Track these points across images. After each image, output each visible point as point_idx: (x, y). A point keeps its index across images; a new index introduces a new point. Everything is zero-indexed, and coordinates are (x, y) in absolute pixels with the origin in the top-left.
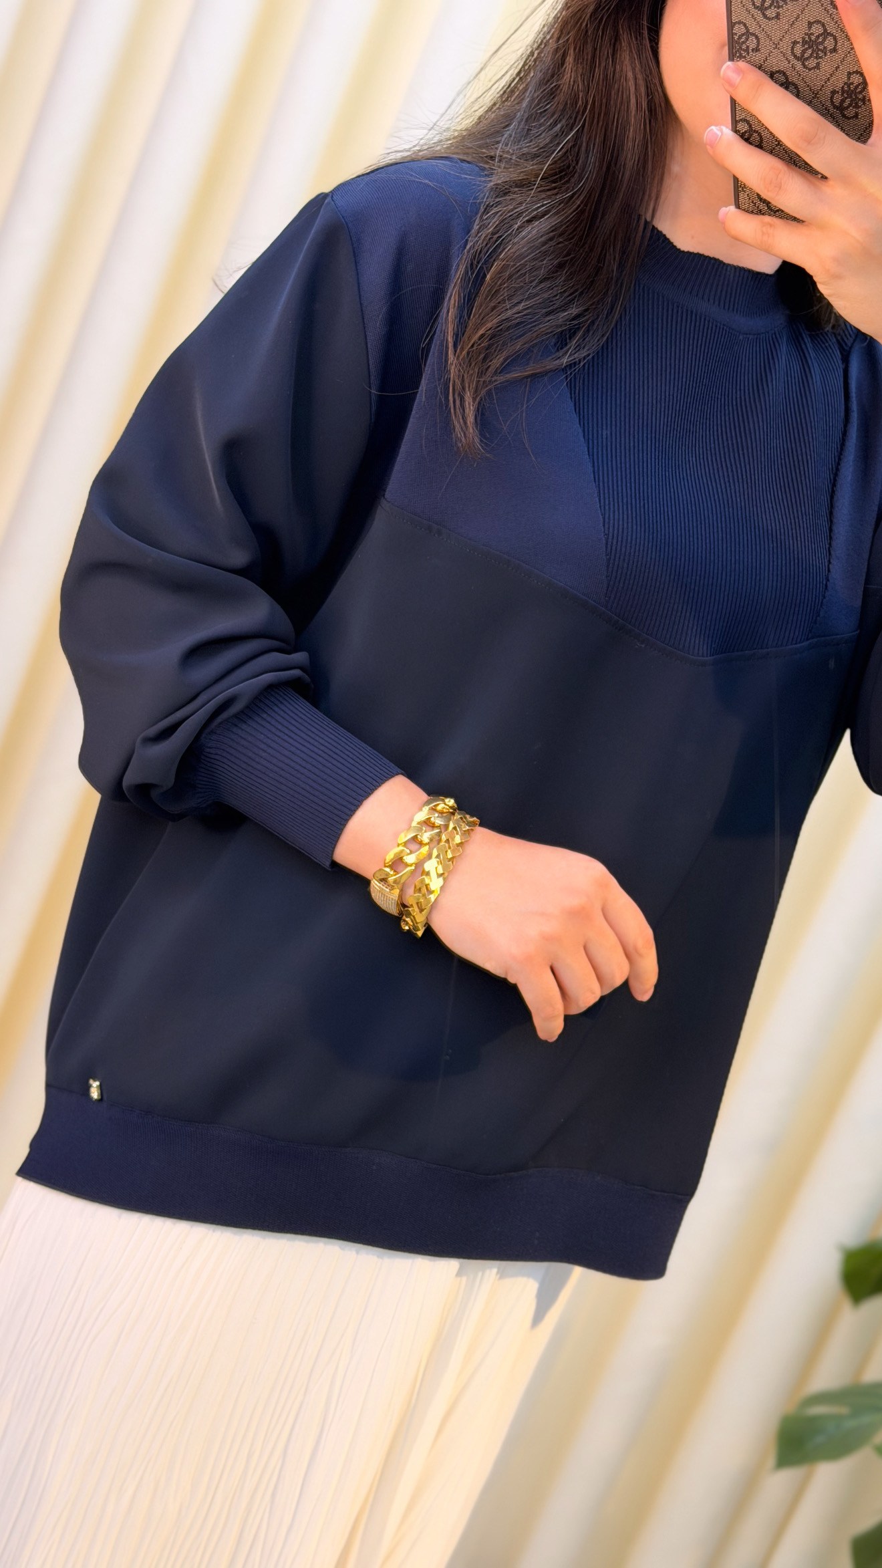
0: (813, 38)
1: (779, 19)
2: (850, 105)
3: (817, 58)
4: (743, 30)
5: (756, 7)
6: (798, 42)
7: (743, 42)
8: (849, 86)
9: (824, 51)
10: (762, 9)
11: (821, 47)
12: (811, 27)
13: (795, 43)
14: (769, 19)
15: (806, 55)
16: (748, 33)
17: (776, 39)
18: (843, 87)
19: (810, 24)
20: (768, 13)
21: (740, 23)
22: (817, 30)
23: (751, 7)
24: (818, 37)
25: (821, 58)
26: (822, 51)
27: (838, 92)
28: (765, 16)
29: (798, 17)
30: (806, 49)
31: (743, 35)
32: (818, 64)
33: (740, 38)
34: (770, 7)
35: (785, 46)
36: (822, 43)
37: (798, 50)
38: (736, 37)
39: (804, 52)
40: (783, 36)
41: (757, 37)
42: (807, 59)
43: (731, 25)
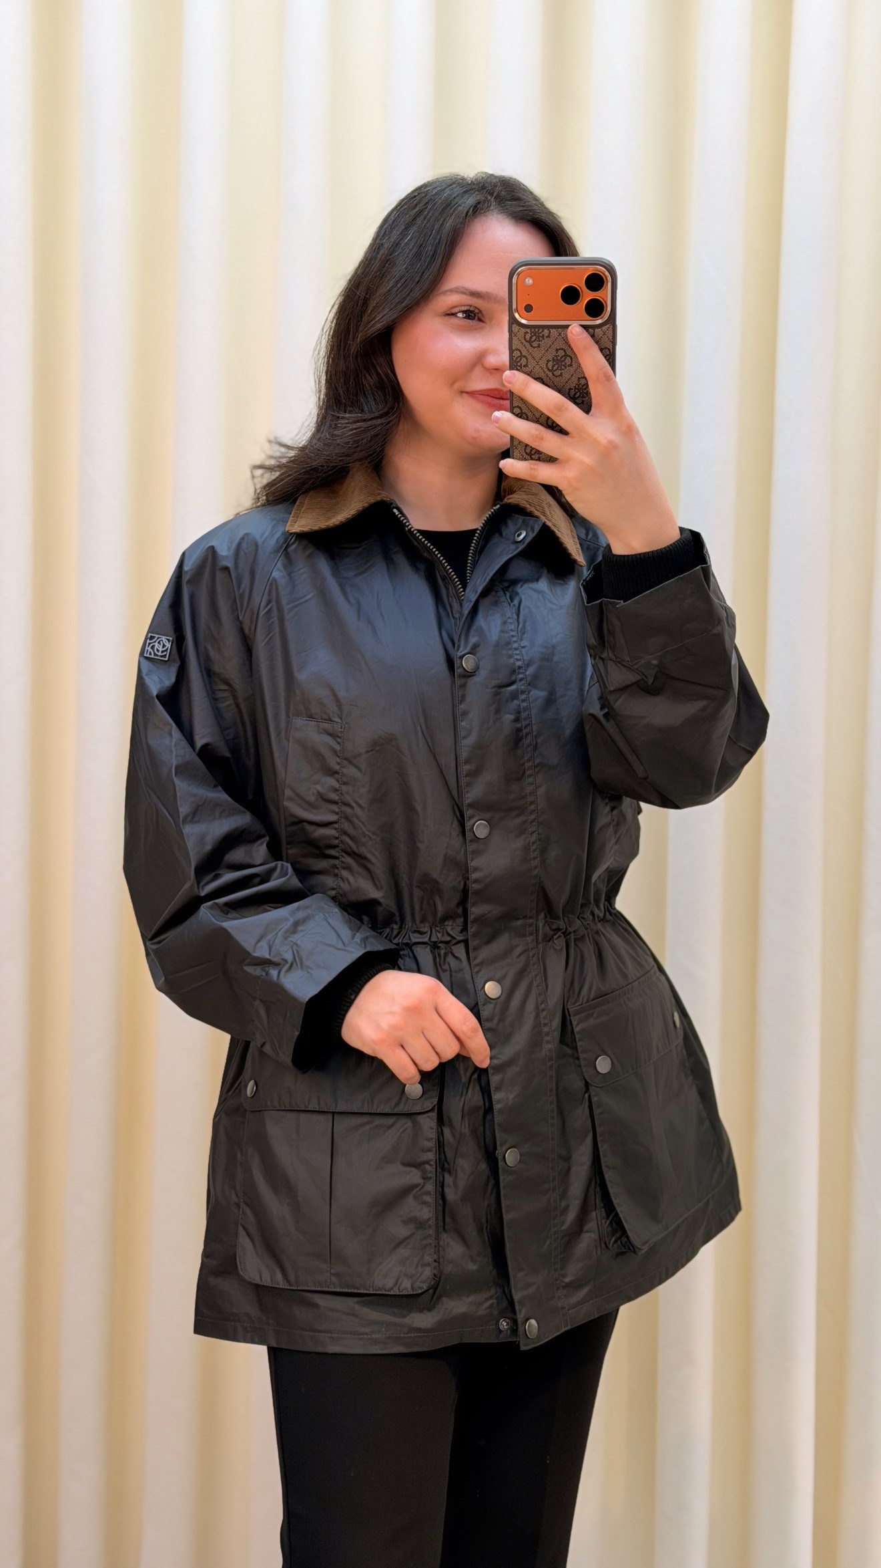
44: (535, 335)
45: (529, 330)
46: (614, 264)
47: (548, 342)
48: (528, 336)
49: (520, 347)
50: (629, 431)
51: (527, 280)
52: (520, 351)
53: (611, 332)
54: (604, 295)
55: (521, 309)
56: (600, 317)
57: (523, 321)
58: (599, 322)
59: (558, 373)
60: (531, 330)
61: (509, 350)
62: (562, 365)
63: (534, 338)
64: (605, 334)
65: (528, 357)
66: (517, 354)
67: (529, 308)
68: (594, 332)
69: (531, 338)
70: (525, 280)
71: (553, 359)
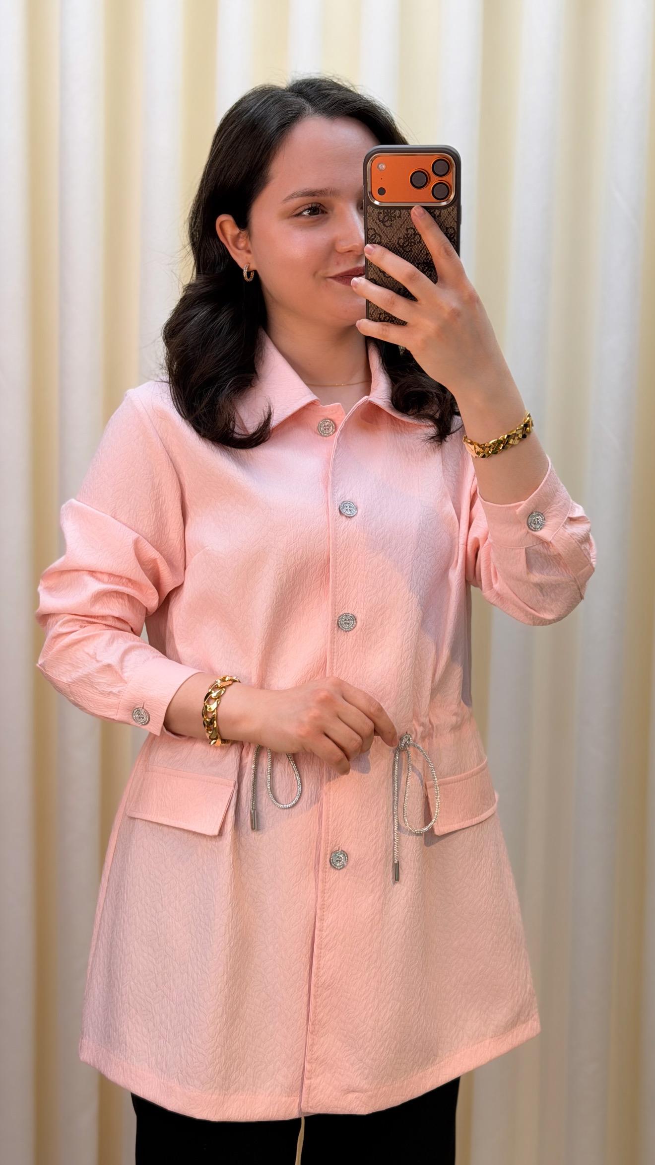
0: (409, 236)
1: (392, 227)
2: (427, 270)
3: (410, 246)
4: (373, 233)
5: (380, 221)
6: (401, 238)
7: (373, 239)
8: (426, 260)
9: (414, 242)
10: (383, 222)
11: (413, 241)
12: (407, 231)
13: (400, 238)
14: (387, 227)
15: (405, 245)
16: (376, 234)
17: (390, 236)
18: (424, 261)
19: (407, 229)
20: (386, 224)
21: (371, 229)
22: (411, 232)
23: (378, 221)
24: (411, 235)
25: (413, 246)
26: (413, 242)
27: (421, 264)
28: (384, 225)
29: (401, 225)
30: (406, 242)
31: (373, 235)
32: (411, 249)
33: (372, 236)
34: (388, 220)
35: (395, 240)
36: (414, 238)
37: (401, 241)
38: (369, 236)
39: (404, 243)
40: (394, 235)
41: (380, 236)
42: (407, 246)
43: (366, 230)
44: (388, 215)
45: (382, 211)
46: (459, 152)
47: (397, 222)
48: (381, 216)
49: (373, 225)
50: (472, 301)
51: (380, 166)
52: (374, 230)
53: (455, 212)
54: (450, 179)
55: (375, 193)
56: (447, 199)
57: (377, 203)
58: (444, 203)
59: (408, 249)
60: (384, 211)
61: (365, 229)
62: (412, 242)
63: (387, 217)
64: (450, 214)
65: (382, 235)
66: (371, 232)
67: (382, 191)
68: (440, 213)
69: (384, 218)
70: (378, 165)
71: (404, 236)
